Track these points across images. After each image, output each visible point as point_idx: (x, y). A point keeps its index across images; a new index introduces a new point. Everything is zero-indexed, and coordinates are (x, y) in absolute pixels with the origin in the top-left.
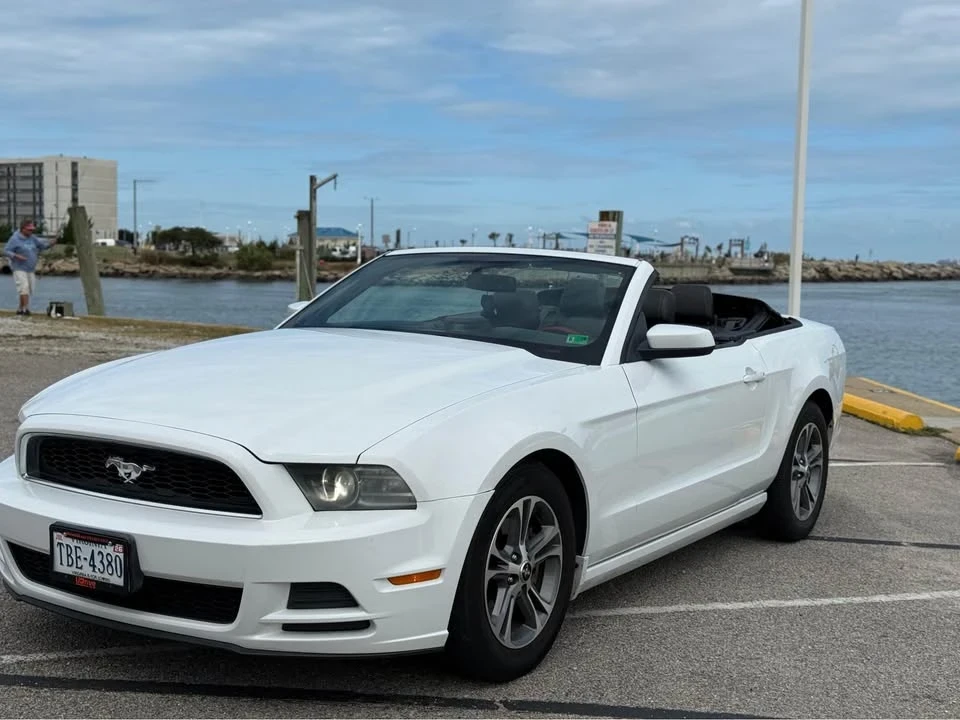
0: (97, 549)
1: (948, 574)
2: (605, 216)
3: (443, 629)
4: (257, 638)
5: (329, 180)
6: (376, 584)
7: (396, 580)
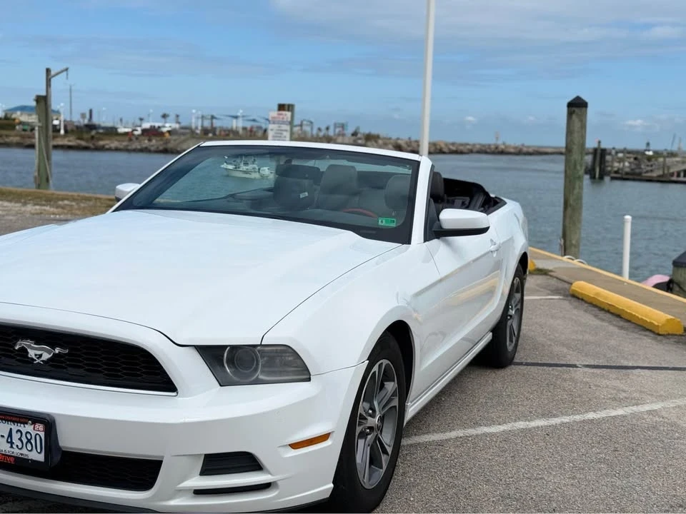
0: (15, 427)
1: (624, 391)
2: (282, 107)
3: (328, 483)
4: (173, 503)
5: (62, 72)
6: (282, 450)
7: (295, 446)
